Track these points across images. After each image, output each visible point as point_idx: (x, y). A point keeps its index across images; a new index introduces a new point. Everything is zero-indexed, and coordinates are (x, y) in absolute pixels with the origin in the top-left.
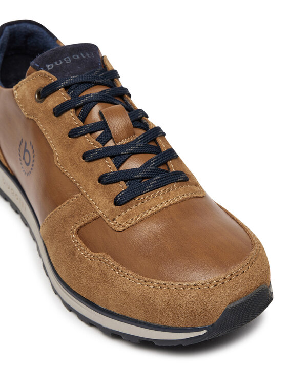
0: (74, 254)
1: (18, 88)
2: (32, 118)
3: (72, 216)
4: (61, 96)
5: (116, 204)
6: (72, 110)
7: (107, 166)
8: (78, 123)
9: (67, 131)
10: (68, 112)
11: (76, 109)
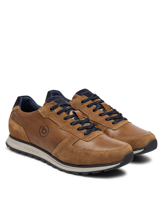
0: (73, 151)
1: (40, 109)
2: (48, 117)
3: (70, 141)
4: (59, 109)
5: (85, 135)
6: (64, 112)
7: (79, 126)
8: (66, 115)
9: (63, 118)
10: (63, 113)
11: (65, 111)
